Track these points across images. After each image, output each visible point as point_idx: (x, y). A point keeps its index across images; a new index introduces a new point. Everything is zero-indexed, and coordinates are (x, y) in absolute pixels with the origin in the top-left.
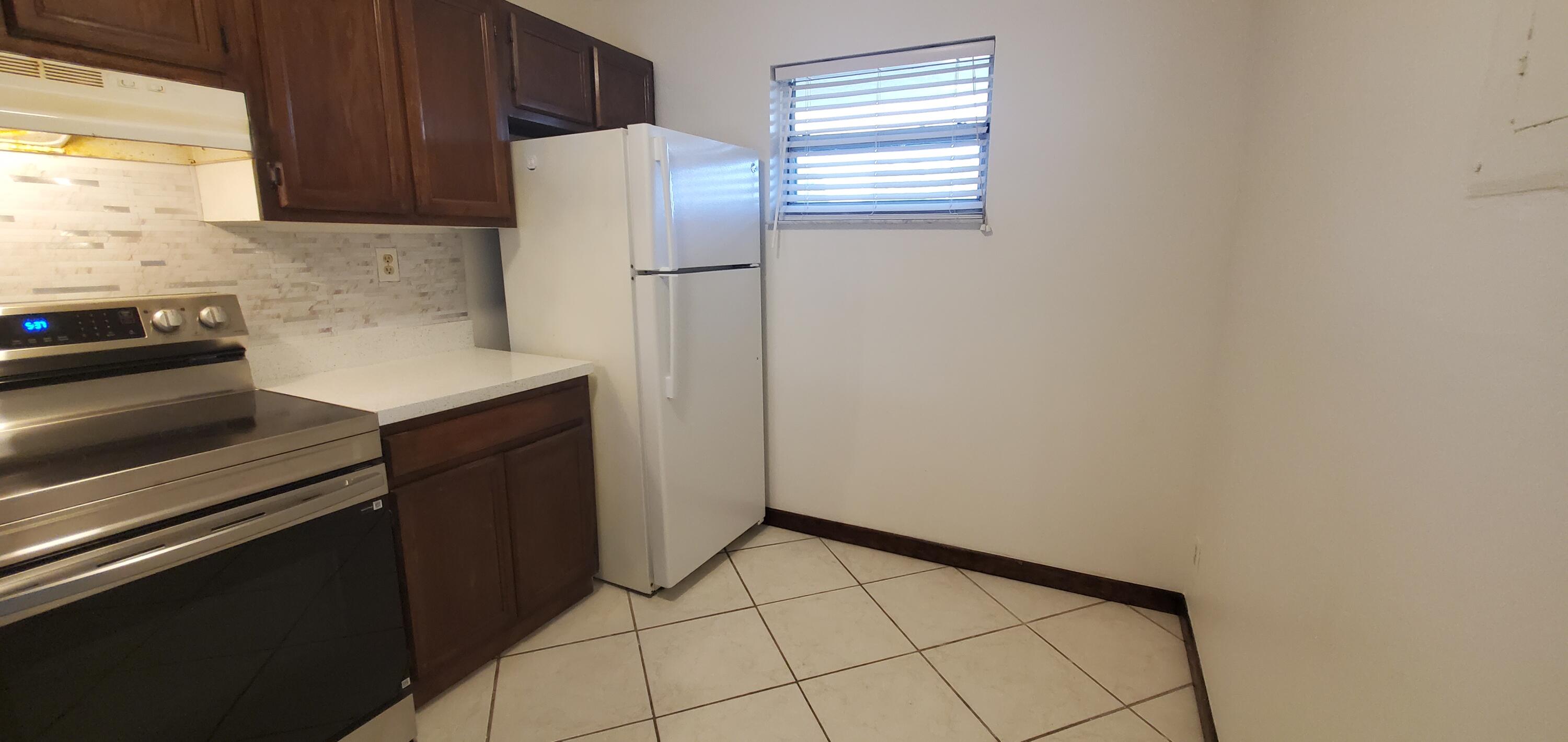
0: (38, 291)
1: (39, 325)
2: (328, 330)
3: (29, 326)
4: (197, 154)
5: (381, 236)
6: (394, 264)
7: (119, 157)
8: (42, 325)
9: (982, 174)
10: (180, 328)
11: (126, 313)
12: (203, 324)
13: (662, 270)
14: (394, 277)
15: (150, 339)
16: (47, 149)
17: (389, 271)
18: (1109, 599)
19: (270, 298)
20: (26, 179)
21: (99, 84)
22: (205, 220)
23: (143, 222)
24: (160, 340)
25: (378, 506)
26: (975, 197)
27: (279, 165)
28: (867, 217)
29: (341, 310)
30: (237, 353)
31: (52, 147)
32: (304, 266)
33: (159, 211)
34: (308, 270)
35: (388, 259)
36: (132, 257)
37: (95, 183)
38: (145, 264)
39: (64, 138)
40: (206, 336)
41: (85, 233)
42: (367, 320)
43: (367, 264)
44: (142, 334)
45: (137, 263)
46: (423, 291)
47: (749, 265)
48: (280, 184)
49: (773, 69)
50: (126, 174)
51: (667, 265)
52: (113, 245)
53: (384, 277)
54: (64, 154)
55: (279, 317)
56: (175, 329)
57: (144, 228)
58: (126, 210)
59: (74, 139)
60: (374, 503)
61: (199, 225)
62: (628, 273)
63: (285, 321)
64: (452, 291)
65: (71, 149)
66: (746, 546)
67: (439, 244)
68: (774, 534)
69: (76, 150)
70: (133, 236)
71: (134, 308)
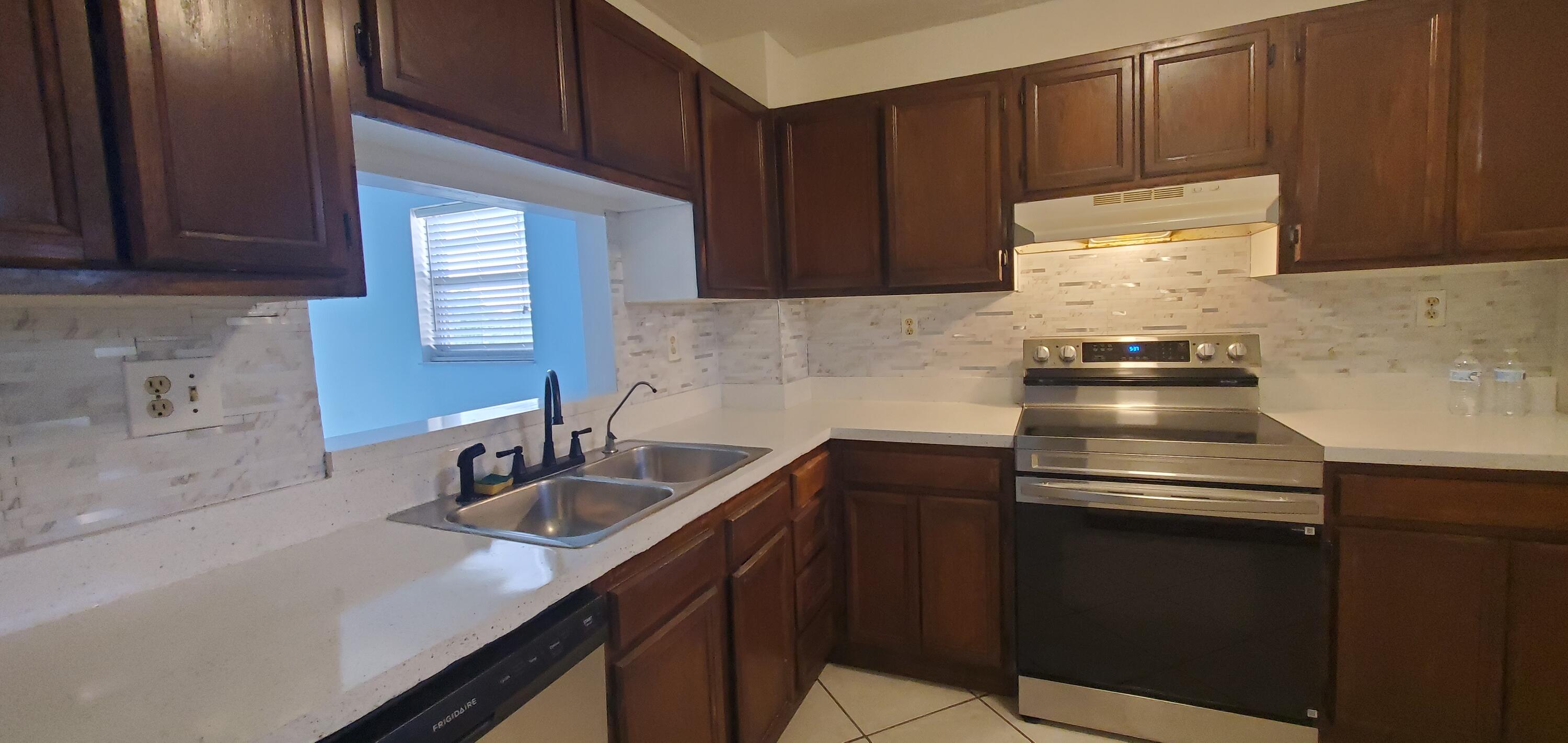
1: (1136, 349)
2: (1345, 371)
3: (1131, 349)
4: (1252, 228)
5: (1426, 279)
6: (1438, 308)
7: (1201, 238)
8: (1137, 349)
10: (1212, 357)
11: (1182, 344)
12: (1231, 357)
14: (1435, 322)
15: (1193, 363)
16: (1162, 240)
17: (1431, 315)
19: (1293, 338)
20: (1149, 260)
21: (1181, 195)
22: (1251, 276)
23: (1209, 281)
24: (1201, 365)
25: (1310, 531)
27: (1298, 227)
29: (1363, 353)
30: (1252, 381)
31: (1164, 238)
32: (1329, 311)
33: (1220, 272)
34: (1333, 314)
35: (1432, 302)
36: (1197, 306)
37: (1185, 257)
38: (1204, 311)
39: (1169, 233)
40: (1231, 364)
41: (1173, 291)
42: (1393, 365)
43: (1403, 307)
44: (1188, 360)
45: (1200, 310)
46: (1480, 337)
48: (1297, 242)
50: (1204, 249)
52: (1188, 298)
53: (1424, 321)
54: (1170, 241)
55: (1298, 355)
56: (1208, 358)
57: (1208, 285)
58: (1199, 273)
59: (1173, 233)
60: (1306, 528)
61: (1246, 281)
63: (1304, 359)
64: (1528, 340)
65: (1175, 238)
67: (1516, 283)
69: (1177, 237)
70: (1200, 291)
71: (1188, 341)
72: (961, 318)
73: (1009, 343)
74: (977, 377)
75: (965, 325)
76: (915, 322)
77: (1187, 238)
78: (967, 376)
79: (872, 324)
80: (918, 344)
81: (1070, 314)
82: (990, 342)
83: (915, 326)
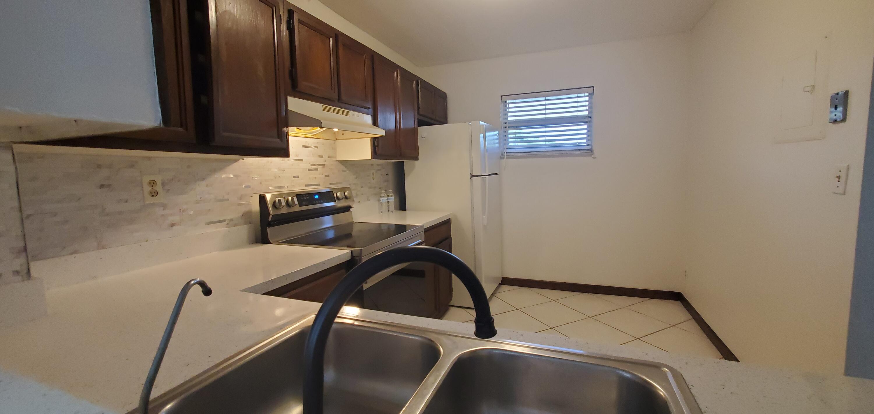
0: (306, 185)
5: (372, 165)
8: (317, 196)
9: (588, 136)
11: (331, 193)
12: (346, 197)
13: (483, 174)
16: (310, 136)
18: (652, 298)
20: (305, 147)
22: (337, 160)
23: (325, 161)
26: (586, 145)
27: (377, 140)
28: (543, 153)
29: (363, 194)
30: (349, 209)
31: (313, 135)
33: (329, 157)
34: (356, 178)
37: (318, 148)
40: (347, 202)
41: (314, 165)
43: (369, 176)
44: (335, 201)
47: (497, 173)
48: (378, 146)
49: (501, 96)
50: (323, 144)
51: (485, 173)
52: (319, 169)
57: (326, 163)
58: (322, 157)
61: (335, 161)
62: (470, 176)
66: (498, 292)
67: (384, 168)
68: (505, 288)
70: (323, 166)
71: (332, 191)
72: (203, 179)
73: (241, 198)
74: (221, 229)
75: (207, 186)
76: (159, 183)
77: (319, 138)
78: (212, 229)
79: (102, 186)
80: (164, 206)
81: (274, 177)
82: (228, 200)
83: (159, 188)
